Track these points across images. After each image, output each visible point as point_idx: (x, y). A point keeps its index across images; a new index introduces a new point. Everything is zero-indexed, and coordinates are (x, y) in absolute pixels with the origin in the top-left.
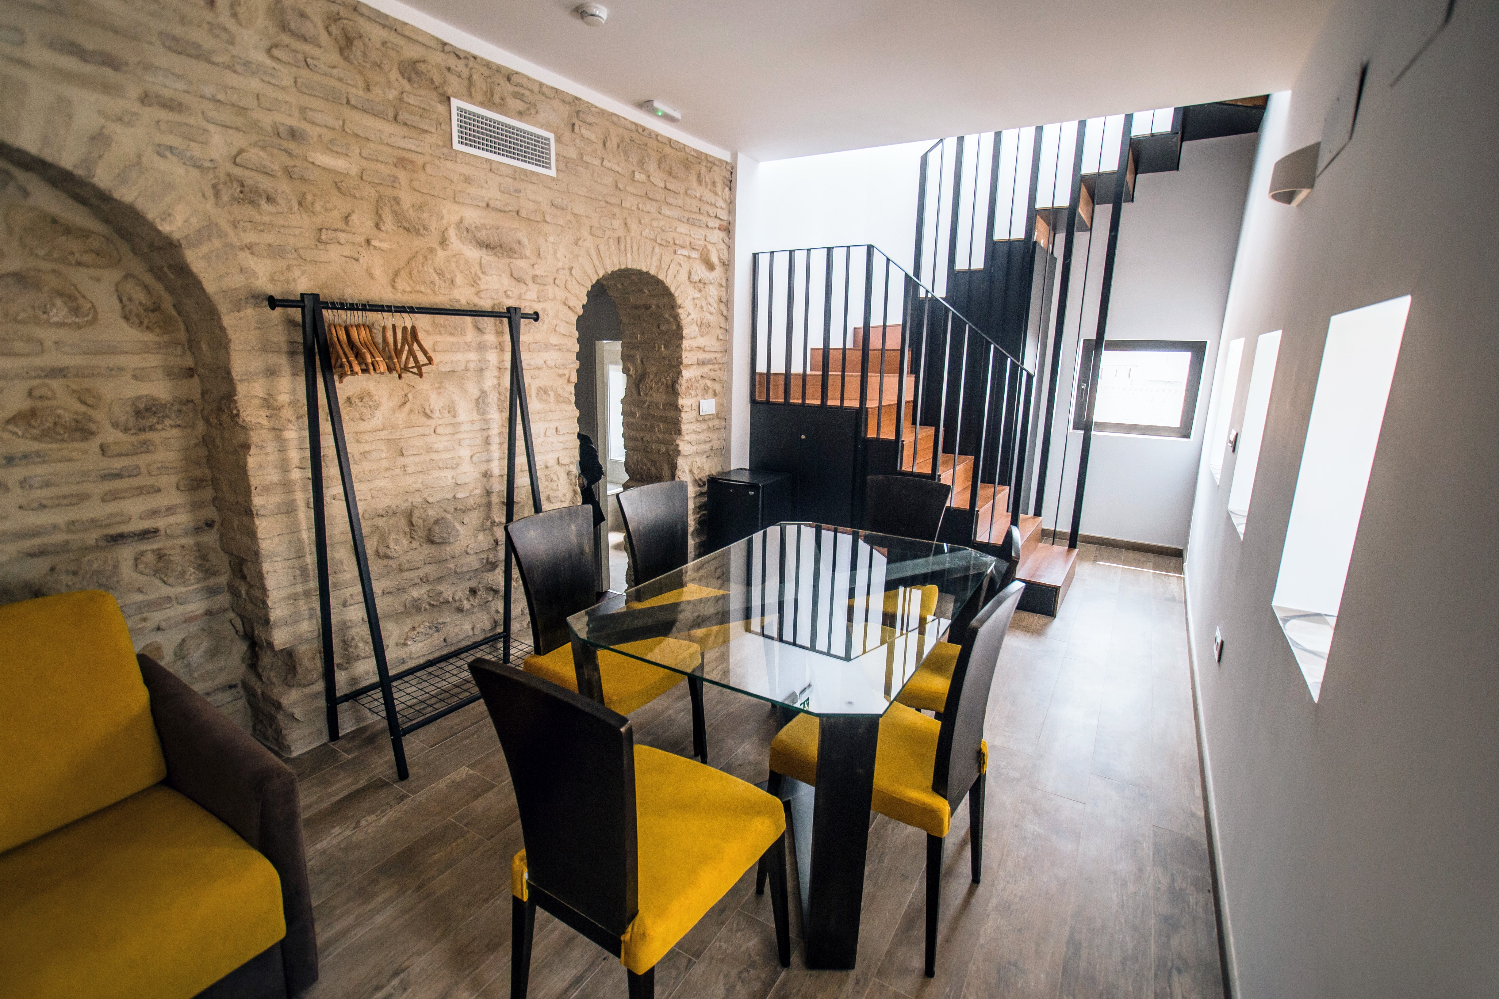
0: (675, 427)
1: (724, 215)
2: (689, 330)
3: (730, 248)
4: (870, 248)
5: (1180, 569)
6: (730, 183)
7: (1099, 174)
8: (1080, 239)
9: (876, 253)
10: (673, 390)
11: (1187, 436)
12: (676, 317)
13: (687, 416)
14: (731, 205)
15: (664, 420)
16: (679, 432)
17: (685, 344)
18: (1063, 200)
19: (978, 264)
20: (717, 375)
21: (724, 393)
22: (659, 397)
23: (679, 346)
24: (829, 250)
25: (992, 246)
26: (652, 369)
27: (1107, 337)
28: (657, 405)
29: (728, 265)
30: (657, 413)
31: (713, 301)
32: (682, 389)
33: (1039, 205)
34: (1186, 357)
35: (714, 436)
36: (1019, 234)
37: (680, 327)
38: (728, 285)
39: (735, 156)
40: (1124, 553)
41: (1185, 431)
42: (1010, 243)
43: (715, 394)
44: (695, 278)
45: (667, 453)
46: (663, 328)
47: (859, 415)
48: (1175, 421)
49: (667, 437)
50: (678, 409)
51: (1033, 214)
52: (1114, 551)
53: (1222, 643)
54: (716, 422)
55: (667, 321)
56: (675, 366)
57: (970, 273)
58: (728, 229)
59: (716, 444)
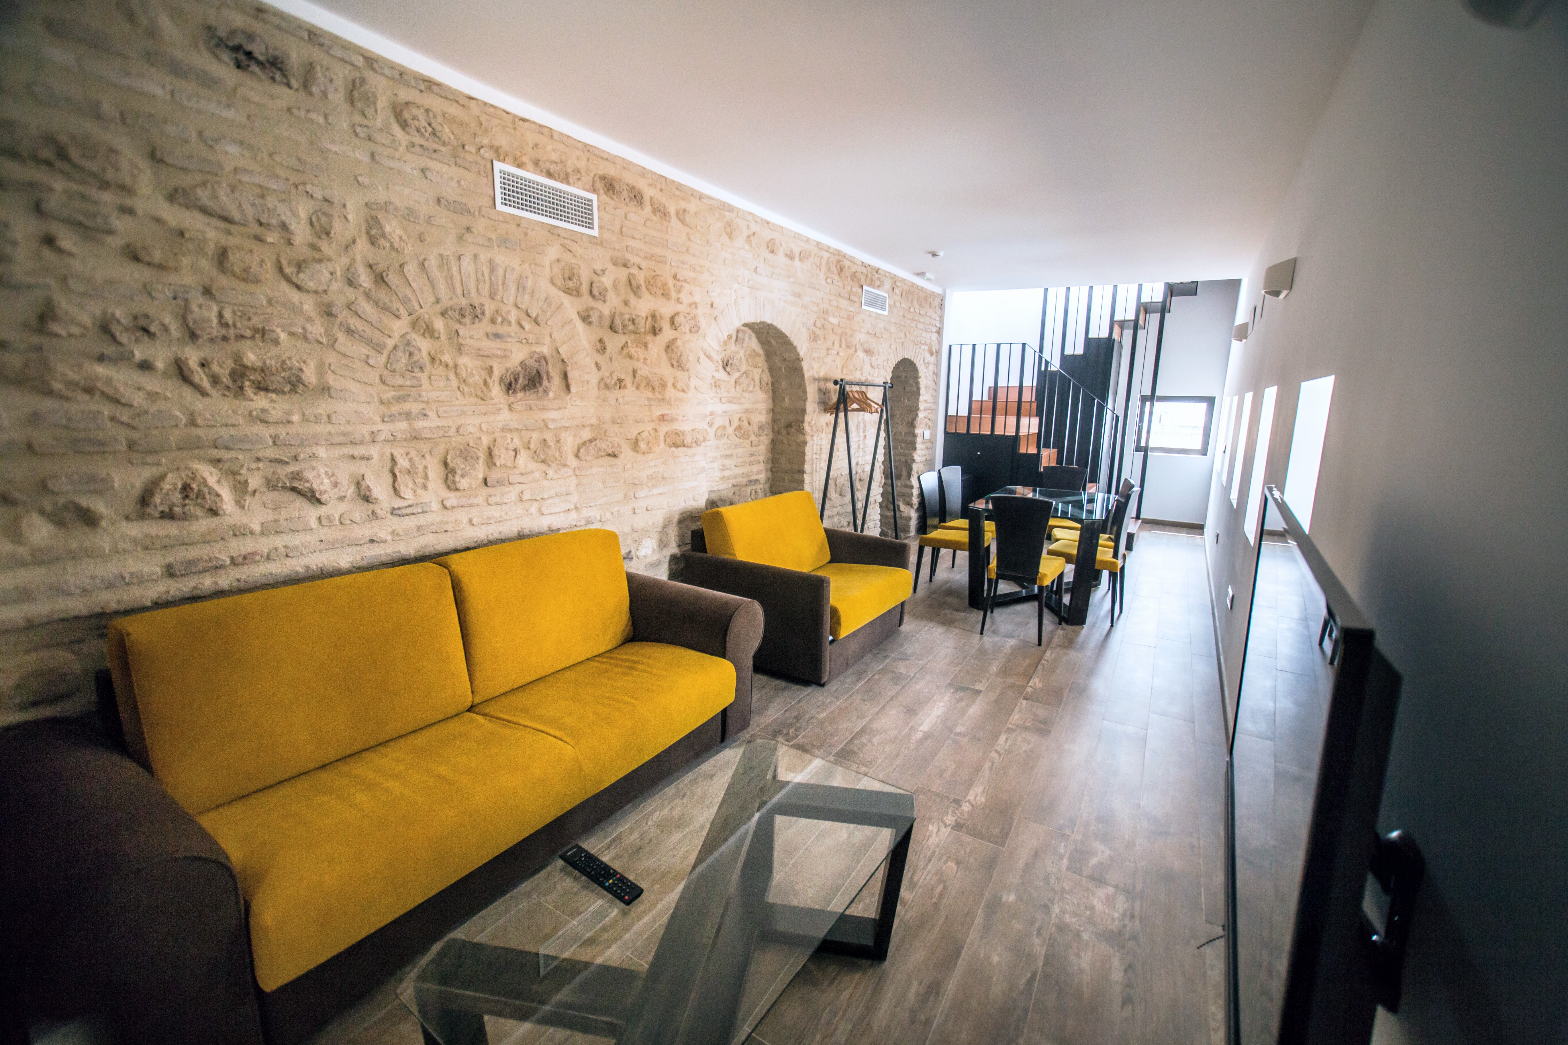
0: (912, 446)
1: (938, 325)
2: (923, 391)
3: (940, 343)
4: (1024, 345)
5: (1202, 534)
6: (942, 306)
7: (1151, 303)
8: (1141, 333)
9: (1027, 348)
10: (912, 424)
11: (1205, 454)
12: (917, 384)
13: (919, 440)
14: (942, 318)
15: (905, 442)
16: (915, 449)
17: (921, 398)
18: (1131, 316)
19: (1080, 351)
20: (930, 416)
21: (933, 428)
22: (902, 429)
23: (918, 400)
24: (998, 346)
25: (1088, 341)
26: (898, 413)
27: (1157, 394)
28: (900, 434)
29: (938, 352)
30: (901, 438)
31: (931, 373)
32: (917, 424)
33: (1116, 318)
34: (1203, 406)
35: (927, 452)
36: (1105, 334)
37: (918, 389)
38: (938, 364)
39: (944, 291)
40: (1167, 528)
41: (1204, 452)
42: (1099, 340)
43: (929, 428)
44: (926, 361)
45: (906, 461)
46: (907, 389)
47: (1015, 440)
48: (1198, 446)
49: (907, 452)
50: (915, 436)
51: (1112, 323)
52: (1162, 527)
53: (1233, 596)
54: (929, 445)
55: (911, 385)
56: (914, 410)
57: (1074, 357)
58: (939, 332)
59: (928, 457)
